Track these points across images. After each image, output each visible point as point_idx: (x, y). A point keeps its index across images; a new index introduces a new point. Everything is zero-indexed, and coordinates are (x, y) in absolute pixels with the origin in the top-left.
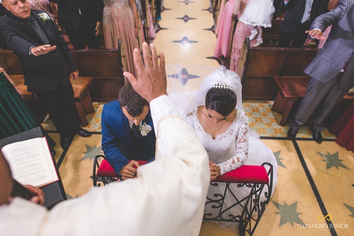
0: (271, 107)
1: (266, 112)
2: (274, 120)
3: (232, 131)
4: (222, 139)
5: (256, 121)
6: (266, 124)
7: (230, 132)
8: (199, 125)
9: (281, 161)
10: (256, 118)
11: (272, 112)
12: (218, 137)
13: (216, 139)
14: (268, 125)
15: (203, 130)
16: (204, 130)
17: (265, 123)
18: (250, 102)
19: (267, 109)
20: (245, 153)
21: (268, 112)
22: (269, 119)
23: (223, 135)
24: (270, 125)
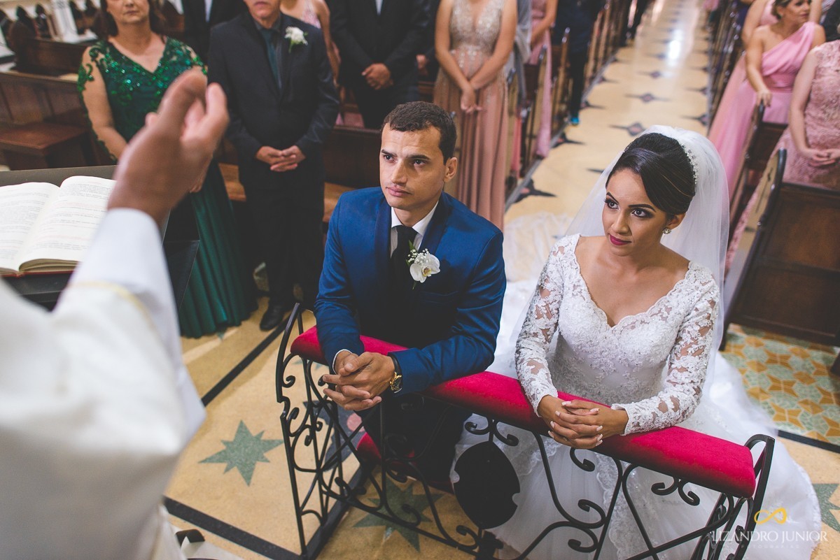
0: (831, 364)
1: (813, 372)
2: (833, 398)
3: (669, 310)
4: (633, 327)
5: (773, 388)
6: (805, 402)
7: (660, 312)
8: (576, 280)
9: (833, 511)
10: (773, 379)
11: (831, 377)
12: (624, 321)
13: (618, 327)
14: (809, 407)
15: (585, 294)
16: (589, 295)
17: (801, 400)
18: (766, 338)
19: (817, 365)
20: (696, 387)
21: (818, 373)
22: (819, 392)
23: (640, 316)
24: (816, 408)
